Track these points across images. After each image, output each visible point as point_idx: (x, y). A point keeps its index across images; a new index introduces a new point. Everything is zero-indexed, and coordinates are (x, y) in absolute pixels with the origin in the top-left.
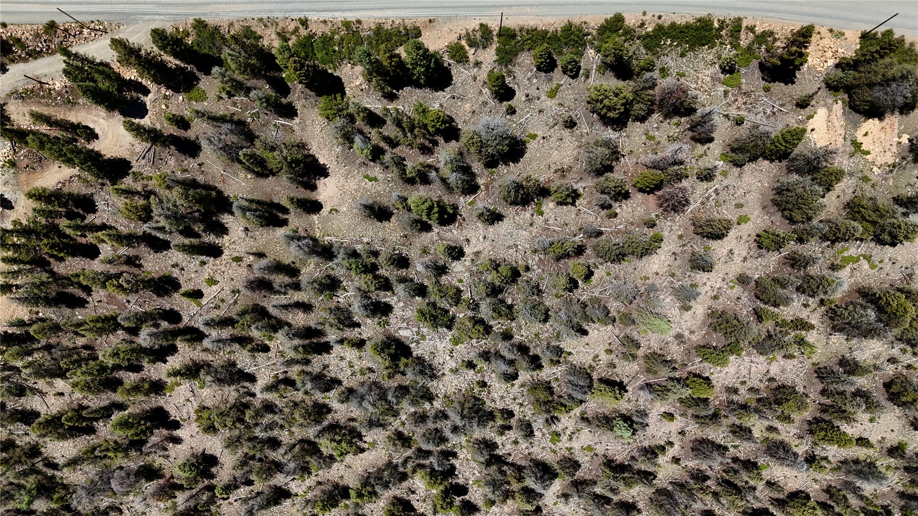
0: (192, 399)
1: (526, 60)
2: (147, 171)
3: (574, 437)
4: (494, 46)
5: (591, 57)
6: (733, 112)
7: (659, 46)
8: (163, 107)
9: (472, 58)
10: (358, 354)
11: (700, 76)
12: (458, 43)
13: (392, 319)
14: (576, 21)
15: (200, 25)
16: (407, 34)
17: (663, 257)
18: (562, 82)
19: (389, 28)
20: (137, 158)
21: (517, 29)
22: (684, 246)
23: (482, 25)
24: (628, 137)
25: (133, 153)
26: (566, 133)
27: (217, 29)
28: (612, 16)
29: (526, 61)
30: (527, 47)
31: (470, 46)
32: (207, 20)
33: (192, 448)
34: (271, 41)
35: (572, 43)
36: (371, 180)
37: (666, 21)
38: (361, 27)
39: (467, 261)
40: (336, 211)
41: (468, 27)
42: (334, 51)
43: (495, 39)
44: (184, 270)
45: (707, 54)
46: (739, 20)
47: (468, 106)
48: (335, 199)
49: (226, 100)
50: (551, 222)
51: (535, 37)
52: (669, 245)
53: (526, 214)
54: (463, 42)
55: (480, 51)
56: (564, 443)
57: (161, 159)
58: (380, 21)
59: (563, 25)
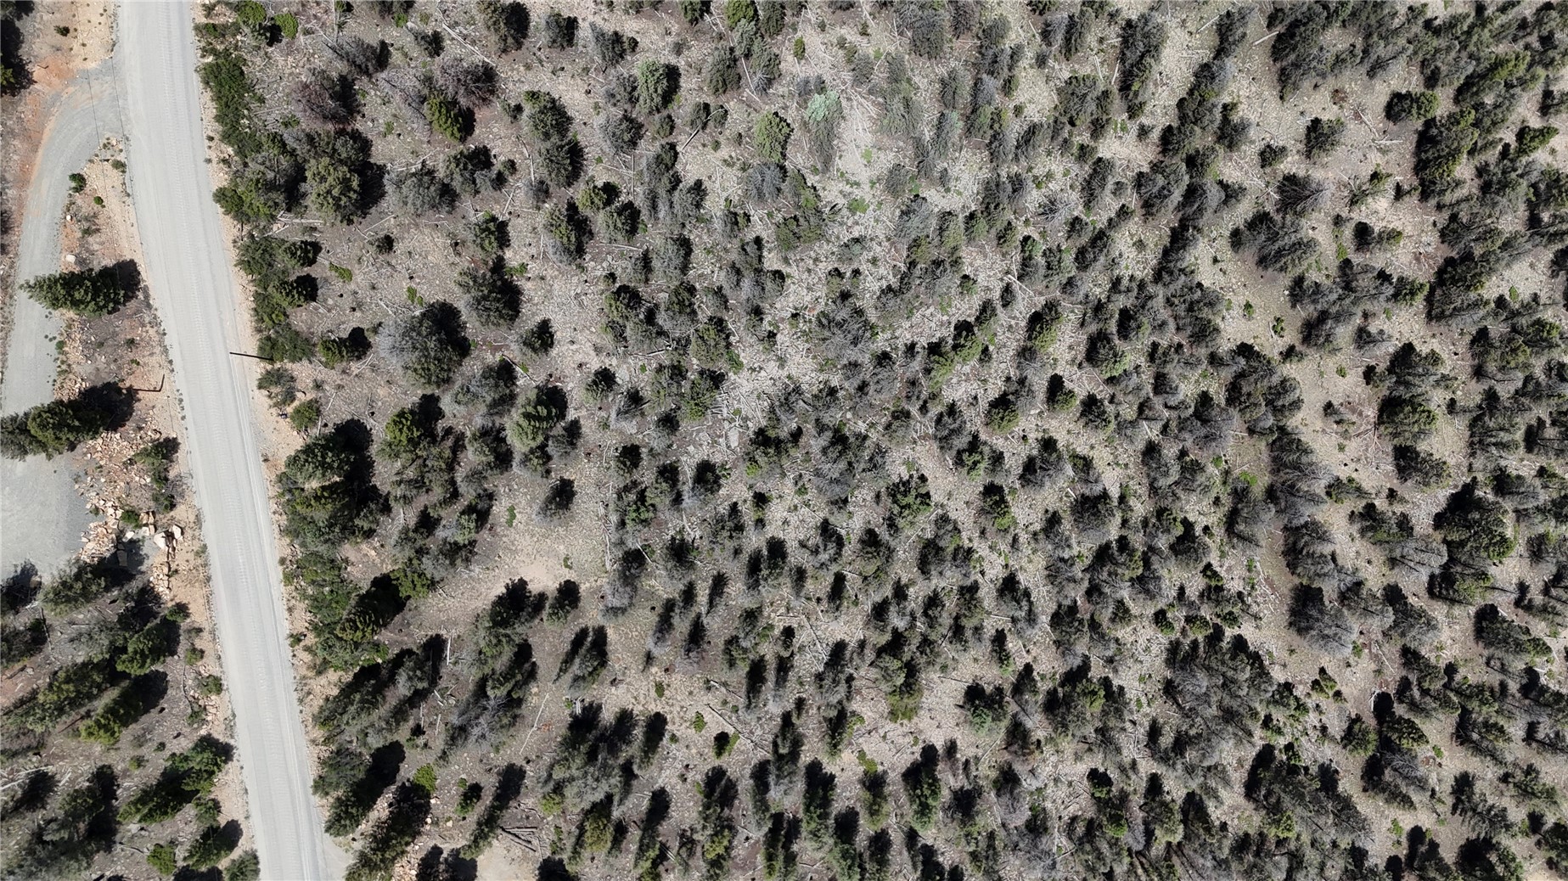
0: (882, 732)
1: (302, 318)
2: (548, 835)
3: (853, 179)
4: (289, 366)
5: (285, 227)
6: (334, 17)
7: (252, 136)
8: (450, 824)
9: (311, 396)
10: (775, 501)
11: (287, 71)
12: (292, 418)
13: (717, 459)
14: (233, 255)
15: (321, 786)
16: (290, 491)
17: (561, 87)
18: (327, 263)
19: (285, 517)
20: (531, 852)
21: (258, 337)
22: (541, 61)
23: (260, 387)
24: (392, 161)
25: (525, 858)
26: (399, 247)
27: (323, 763)
28: (218, 205)
29: (304, 317)
30: (282, 318)
31: (293, 399)
32: (312, 778)
33: (957, 725)
34: (329, 684)
35: (267, 256)
36: (513, 516)
37: (215, 129)
38: (290, 558)
39: (612, 363)
40: (566, 559)
41: (267, 406)
42: (332, 591)
43: (278, 365)
44: (687, 766)
45: (255, 67)
46: (198, 28)
47: (382, 392)
48: (550, 564)
49: (426, 736)
50: (533, 251)
51: (266, 310)
52: (543, 81)
53: (528, 287)
54: (289, 410)
55: (299, 385)
56: (865, 193)
57: (528, 817)
58: (277, 530)
59: (242, 273)
